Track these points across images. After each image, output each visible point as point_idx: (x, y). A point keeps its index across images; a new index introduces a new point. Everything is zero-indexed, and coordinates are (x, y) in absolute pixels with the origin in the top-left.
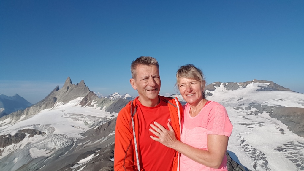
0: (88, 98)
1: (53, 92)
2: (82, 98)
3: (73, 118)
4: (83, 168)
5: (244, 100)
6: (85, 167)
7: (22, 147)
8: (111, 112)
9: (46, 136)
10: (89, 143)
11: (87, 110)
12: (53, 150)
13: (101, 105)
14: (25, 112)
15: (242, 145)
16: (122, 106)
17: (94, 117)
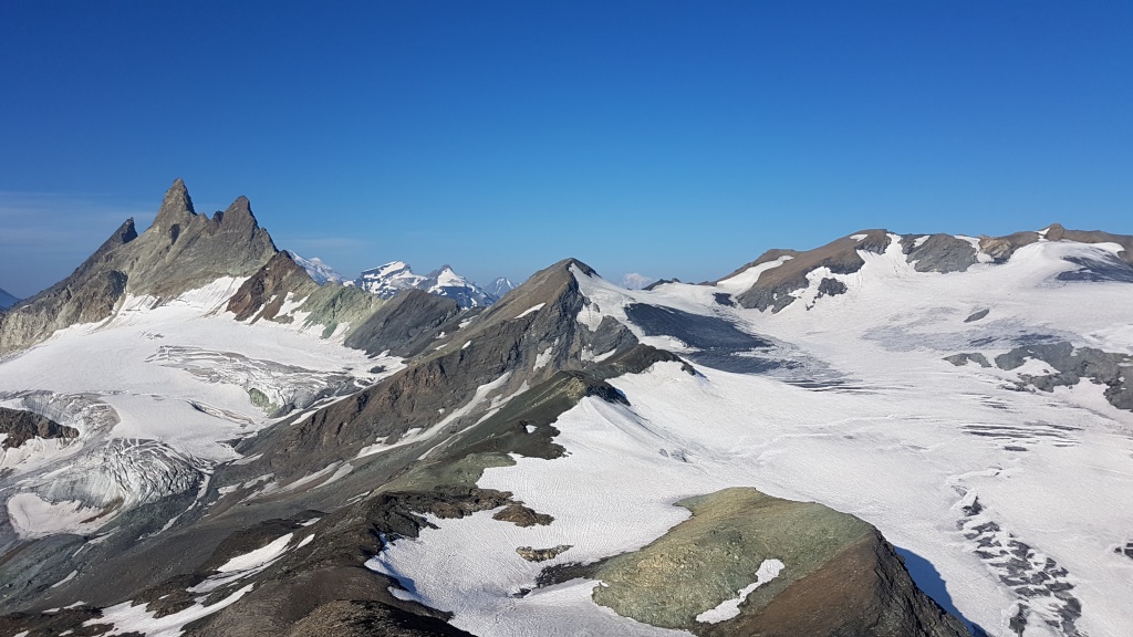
0: (268, 282)
1: (106, 246)
2: (241, 281)
3: (196, 372)
4: (241, 592)
5: (996, 324)
6: (249, 588)
8: (373, 352)
9: (79, 446)
10: (269, 487)
11: (259, 336)
12: (108, 507)
13: (327, 318)
15: (968, 528)
16: (423, 323)
17: (293, 369)
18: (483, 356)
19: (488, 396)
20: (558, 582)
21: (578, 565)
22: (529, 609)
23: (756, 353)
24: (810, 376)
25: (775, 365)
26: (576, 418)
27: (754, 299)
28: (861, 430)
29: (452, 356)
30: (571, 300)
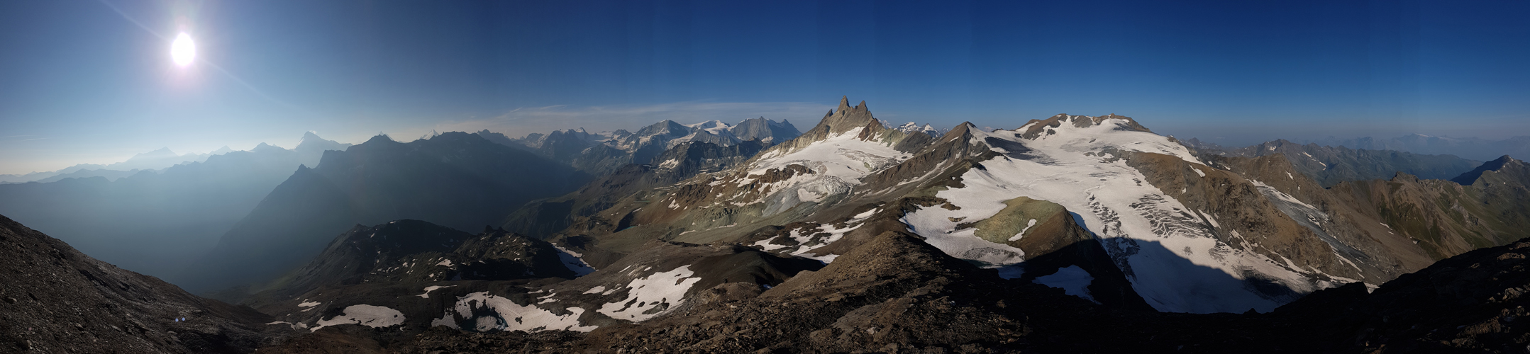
0: (870, 128)
1: (825, 118)
2: (863, 128)
3: (849, 156)
4: (860, 225)
5: (1098, 143)
6: (863, 224)
7: (790, 186)
8: (903, 152)
9: (816, 177)
10: (869, 193)
11: (868, 146)
12: (824, 195)
13: (888, 140)
14: (794, 144)
15: (1091, 205)
16: (919, 142)
17: (877, 157)
18: (939, 154)
19: (940, 167)
20: (962, 229)
21: (969, 223)
22: (952, 238)
23: (1028, 153)
24: (1044, 160)
25: (1033, 157)
26: (969, 175)
27: (1028, 135)
28: (1060, 177)
29: (929, 154)
30: (967, 135)
